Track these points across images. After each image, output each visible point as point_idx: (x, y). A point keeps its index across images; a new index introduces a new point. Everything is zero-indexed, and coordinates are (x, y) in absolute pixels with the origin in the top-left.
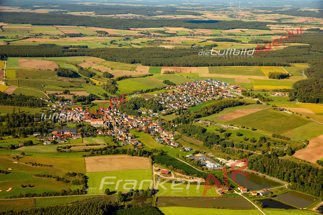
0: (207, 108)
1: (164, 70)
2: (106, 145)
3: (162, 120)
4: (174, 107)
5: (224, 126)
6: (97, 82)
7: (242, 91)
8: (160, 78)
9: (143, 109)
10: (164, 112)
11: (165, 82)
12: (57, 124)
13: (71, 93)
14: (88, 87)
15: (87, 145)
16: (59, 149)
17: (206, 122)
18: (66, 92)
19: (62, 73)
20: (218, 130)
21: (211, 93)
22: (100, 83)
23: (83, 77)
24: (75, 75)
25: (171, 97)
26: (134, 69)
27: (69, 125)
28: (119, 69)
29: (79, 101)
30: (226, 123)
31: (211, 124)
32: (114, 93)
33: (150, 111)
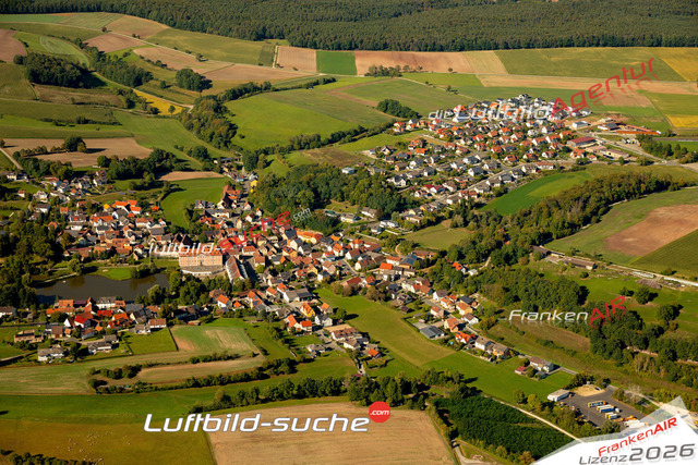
1: (364, 62)
3: (415, 245)
4: (440, 198)
6: (163, 106)
7: (641, 138)
9: (342, 205)
10: (412, 216)
11: (385, 106)
12: (64, 267)
13: (90, 144)
15: (195, 361)
16: (99, 377)
18: (73, 145)
19: (46, 73)
23: (112, 84)
24: (83, 79)
25: (421, 162)
27: (106, 269)
28: (223, 59)
29: (123, 175)
31: (595, 267)
33: (368, 214)
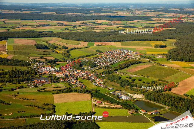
0: (121, 65)
1: (96, 44)
2: (65, 88)
3: (96, 72)
4: (102, 65)
5: (131, 75)
6: (59, 52)
7: (140, 55)
8: (94, 48)
9: (85, 66)
10: (97, 68)
11: (97, 51)
12: (37, 76)
13: (44, 58)
14: (53, 54)
15: (54, 88)
16: (39, 90)
17: (121, 73)
18: (41, 58)
19: (39, 47)
20: (128, 78)
21: (123, 56)
22: (60, 52)
23: (51, 49)
24: (46, 48)
25: (100, 59)
26: (79, 44)
27: (44, 76)
28: (71, 44)
29: (49, 62)
30: (132, 74)
31: (123, 74)
32: (68, 57)
33: (89, 67)
